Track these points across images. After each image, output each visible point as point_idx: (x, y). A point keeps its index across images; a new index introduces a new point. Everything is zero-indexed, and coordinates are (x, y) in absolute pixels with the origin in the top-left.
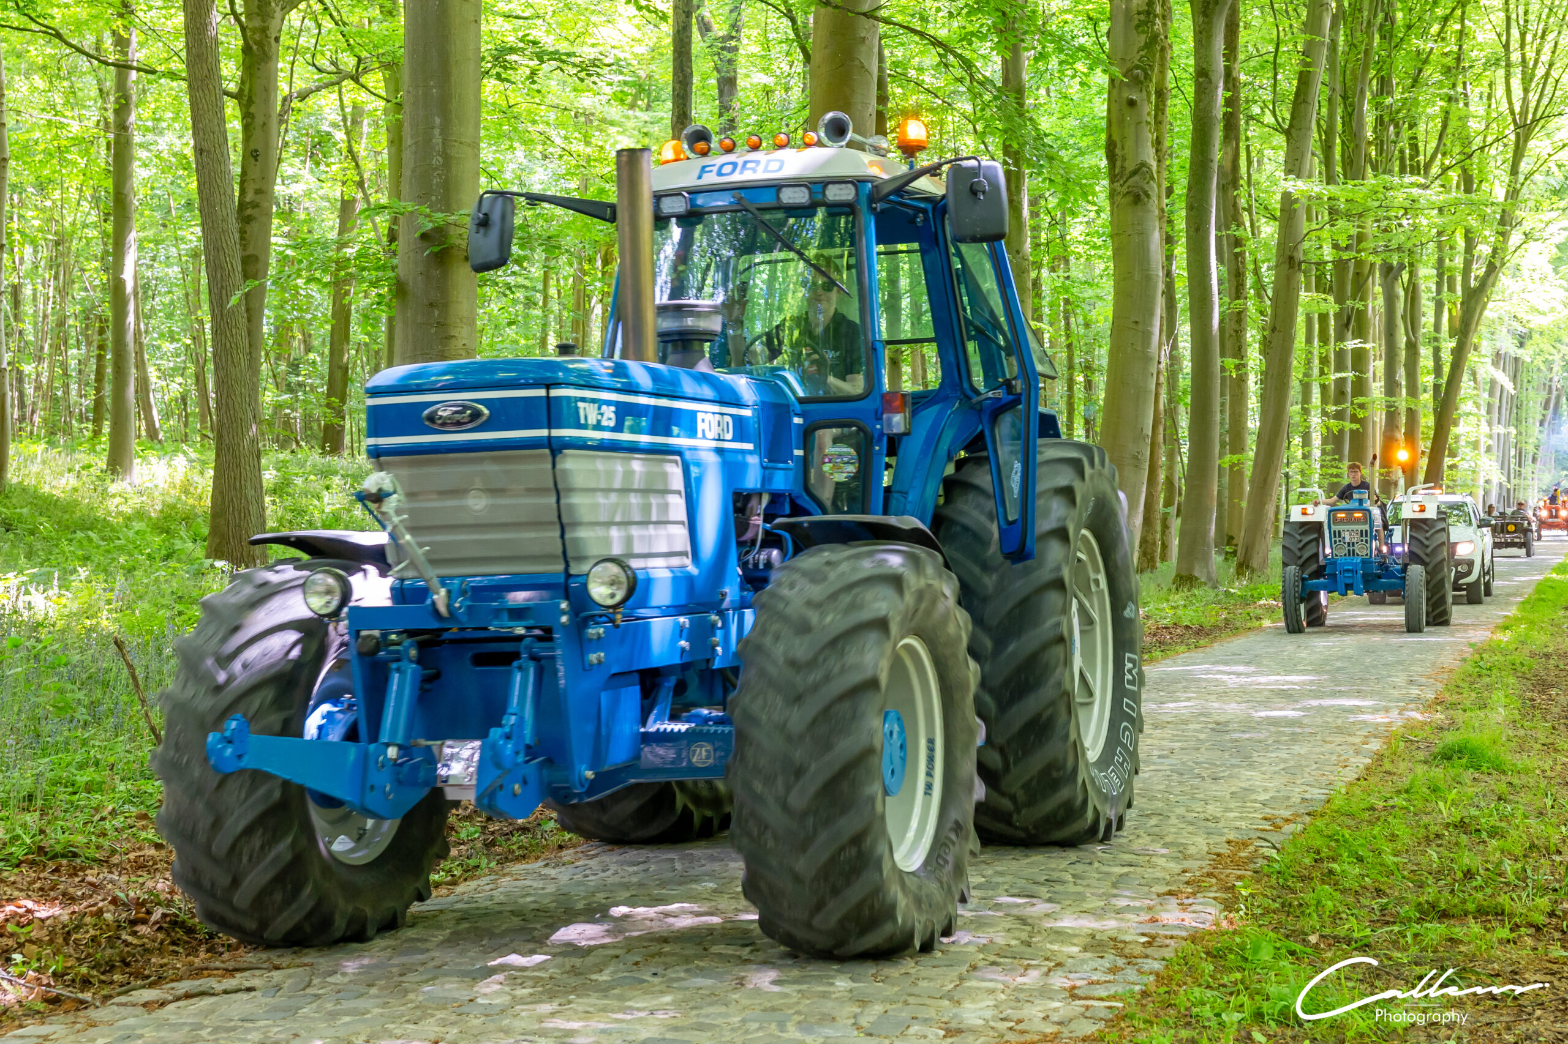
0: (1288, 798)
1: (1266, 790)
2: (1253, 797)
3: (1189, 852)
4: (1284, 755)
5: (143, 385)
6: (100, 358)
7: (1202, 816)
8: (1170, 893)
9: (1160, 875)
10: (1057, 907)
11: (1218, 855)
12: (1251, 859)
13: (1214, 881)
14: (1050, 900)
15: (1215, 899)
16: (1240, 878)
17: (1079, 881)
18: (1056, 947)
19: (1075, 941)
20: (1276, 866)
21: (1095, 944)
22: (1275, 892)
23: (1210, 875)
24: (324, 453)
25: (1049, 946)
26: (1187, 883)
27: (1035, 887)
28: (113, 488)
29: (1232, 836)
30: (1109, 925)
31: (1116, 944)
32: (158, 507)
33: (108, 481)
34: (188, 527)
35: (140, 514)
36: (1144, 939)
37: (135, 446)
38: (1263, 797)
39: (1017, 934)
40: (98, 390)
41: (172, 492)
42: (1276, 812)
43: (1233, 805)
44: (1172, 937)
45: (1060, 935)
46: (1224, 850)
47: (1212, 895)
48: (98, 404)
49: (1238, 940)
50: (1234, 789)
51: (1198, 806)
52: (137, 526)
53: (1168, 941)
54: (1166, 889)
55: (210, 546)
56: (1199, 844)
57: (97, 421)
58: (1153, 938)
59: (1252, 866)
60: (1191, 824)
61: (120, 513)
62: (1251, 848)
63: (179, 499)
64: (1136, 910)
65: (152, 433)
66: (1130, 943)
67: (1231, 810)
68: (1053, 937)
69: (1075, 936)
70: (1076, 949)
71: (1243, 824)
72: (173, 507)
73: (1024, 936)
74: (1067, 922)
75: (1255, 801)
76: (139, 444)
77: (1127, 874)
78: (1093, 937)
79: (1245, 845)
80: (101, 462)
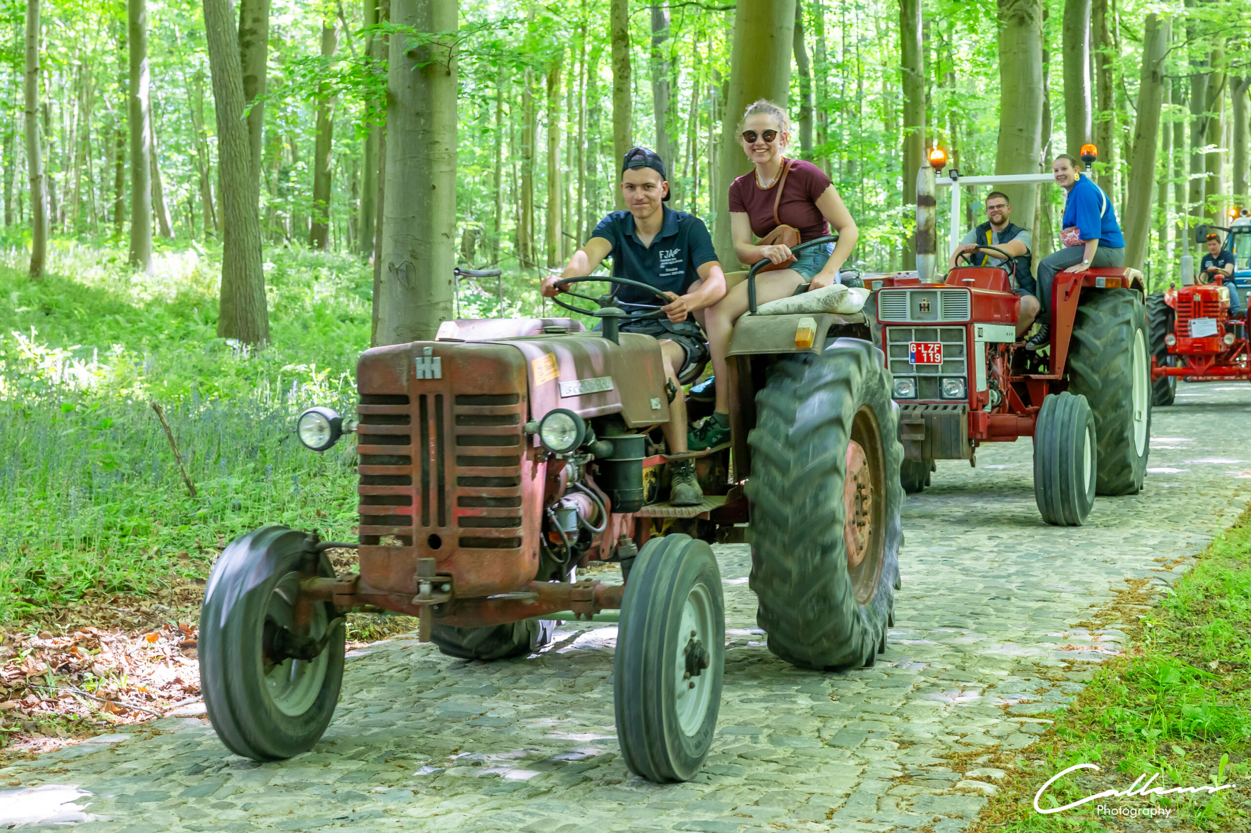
0: (1175, 543)
1: (1153, 536)
2: (1144, 542)
3: (1094, 589)
4: (1166, 505)
5: (157, 189)
6: (119, 167)
7: (1101, 558)
8: (1081, 625)
9: (1071, 609)
10: (984, 637)
11: (1120, 592)
12: (1149, 596)
13: (1118, 614)
14: (977, 630)
15: (1122, 630)
16: (1143, 612)
18: (987, 671)
19: (1003, 666)
20: (1173, 602)
21: (1020, 668)
22: (1174, 624)
23: (1114, 609)
24: (312, 248)
25: (981, 670)
26: (1096, 616)
27: (962, 619)
28: (135, 278)
29: (1129, 575)
30: (1032, 653)
31: (1040, 669)
32: (173, 296)
33: (130, 272)
34: (200, 311)
35: (158, 301)
36: (1065, 664)
37: (152, 242)
38: (1152, 542)
39: (951, 659)
40: (118, 194)
41: (185, 282)
42: (1166, 555)
43: (1126, 548)
44: (1088, 663)
45: (989, 661)
46: (1125, 587)
47: (1120, 626)
48: (119, 206)
49: (1148, 665)
51: (1097, 550)
52: (157, 310)
53: (1086, 666)
54: (1076, 621)
55: (220, 327)
56: (1102, 583)
57: (119, 220)
58: (1072, 663)
59: (1151, 602)
60: (1093, 565)
61: (141, 300)
62: (1148, 586)
63: (191, 287)
64: (1055, 641)
65: (165, 232)
66: (1051, 667)
67: (1122, 553)
68: (983, 663)
69: (1003, 661)
70: (1005, 673)
71: (1138, 565)
72: (185, 295)
73: (958, 661)
74: (995, 649)
75: (1145, 545)
76: (155, 241)
77: (1041, 608)
78: (1019, 663)
79: (1143, 583)
80: (124, 255)
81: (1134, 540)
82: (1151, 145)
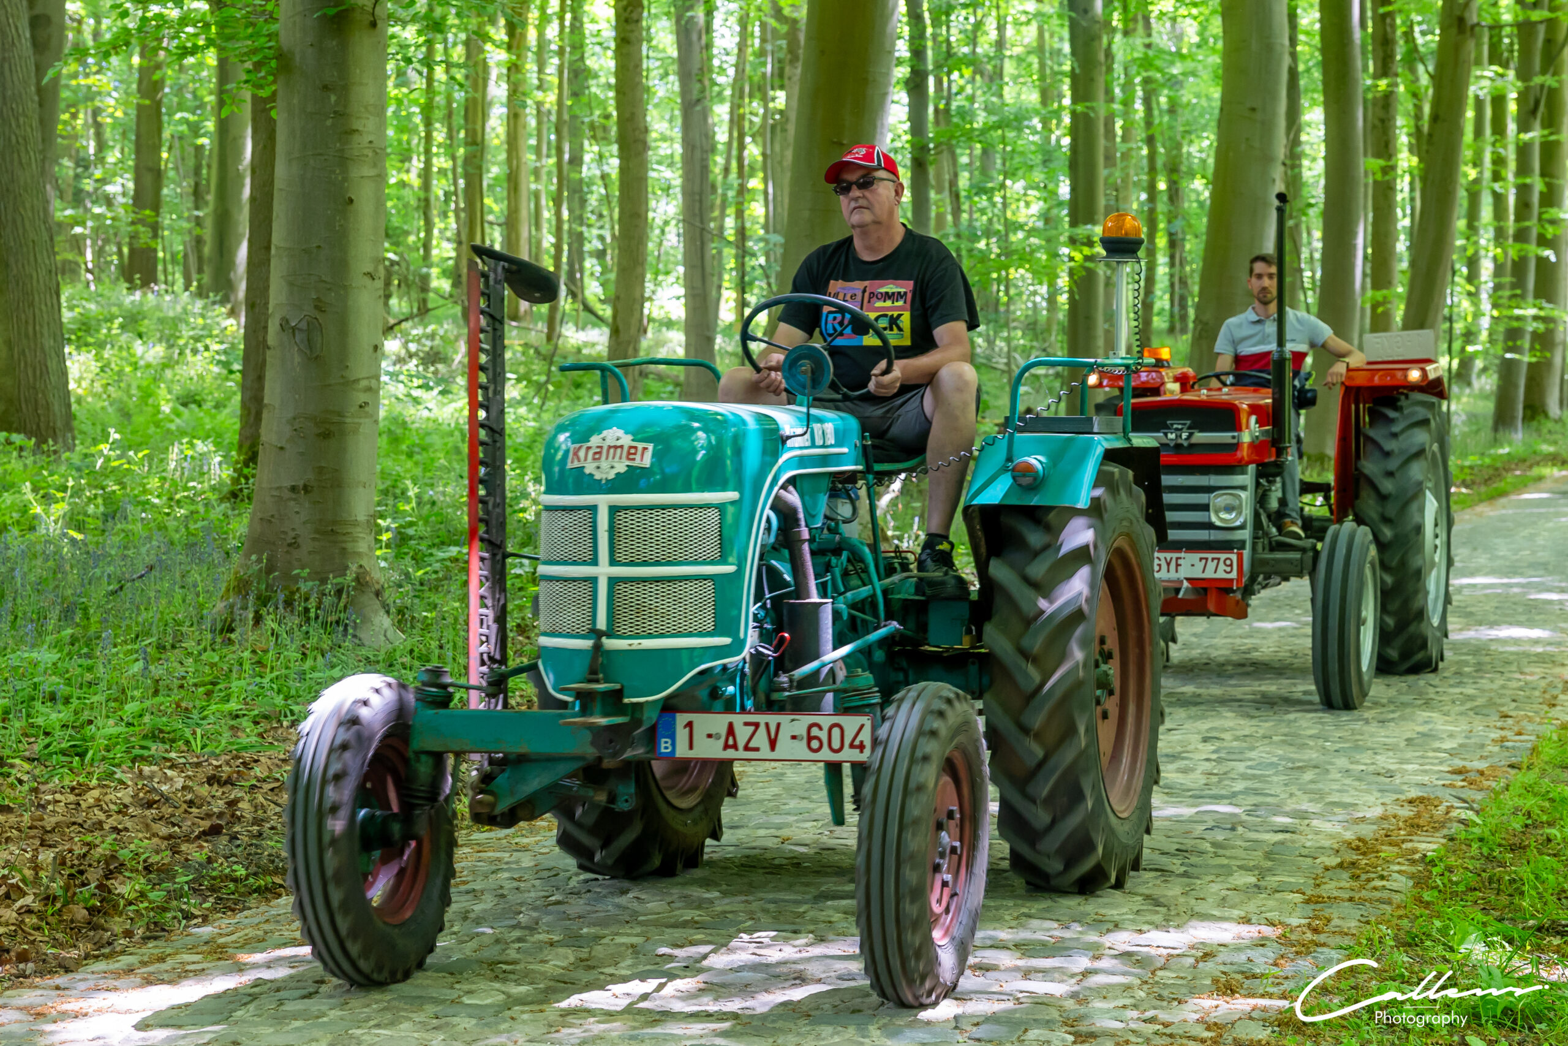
0: (1483, 747)
1: (1451, 736)
2: (1437, 745)
3: (1361, 815)
4: (1470, 691)
7: (1371, 768)
8: (1342, 866)
9: (1326, 843)
11: (1397, 819)
12: (1442, 824)
13: (1396, 850)
15: (1401, 872)
17: (1221, 852)
20: (1477, 833)
23: (1389, 843)
29: (1414, 793)
38: (1448, 745)
42: (1468, 765)
43: (1409, 755)
46: (1405, 812)
47: (1397, 868)
50: (1409, 735)
51: (1366, 757)
56: (1372, 805)
59: (1444, 832)
60: (1359, 779)
62: (1441, 810)
67: (1408, 762)
71: (1426, 779)
75: (1438, 750)
77: (1282, 843)
79: (1433, 806)
81: (1421, 741)
82: (1456, 131)
